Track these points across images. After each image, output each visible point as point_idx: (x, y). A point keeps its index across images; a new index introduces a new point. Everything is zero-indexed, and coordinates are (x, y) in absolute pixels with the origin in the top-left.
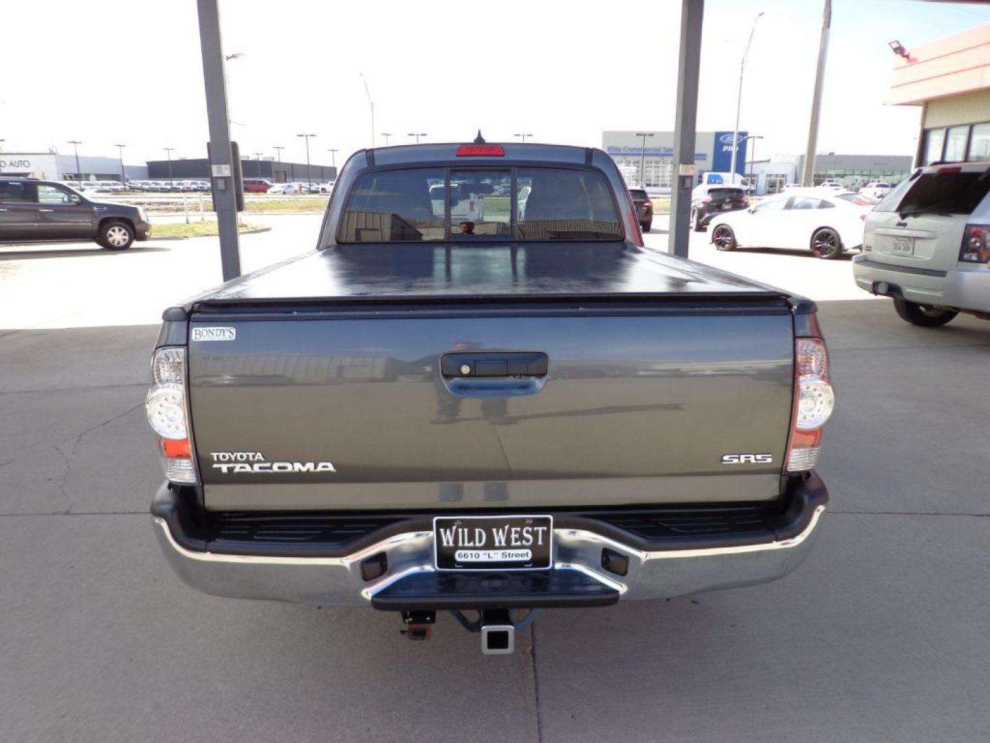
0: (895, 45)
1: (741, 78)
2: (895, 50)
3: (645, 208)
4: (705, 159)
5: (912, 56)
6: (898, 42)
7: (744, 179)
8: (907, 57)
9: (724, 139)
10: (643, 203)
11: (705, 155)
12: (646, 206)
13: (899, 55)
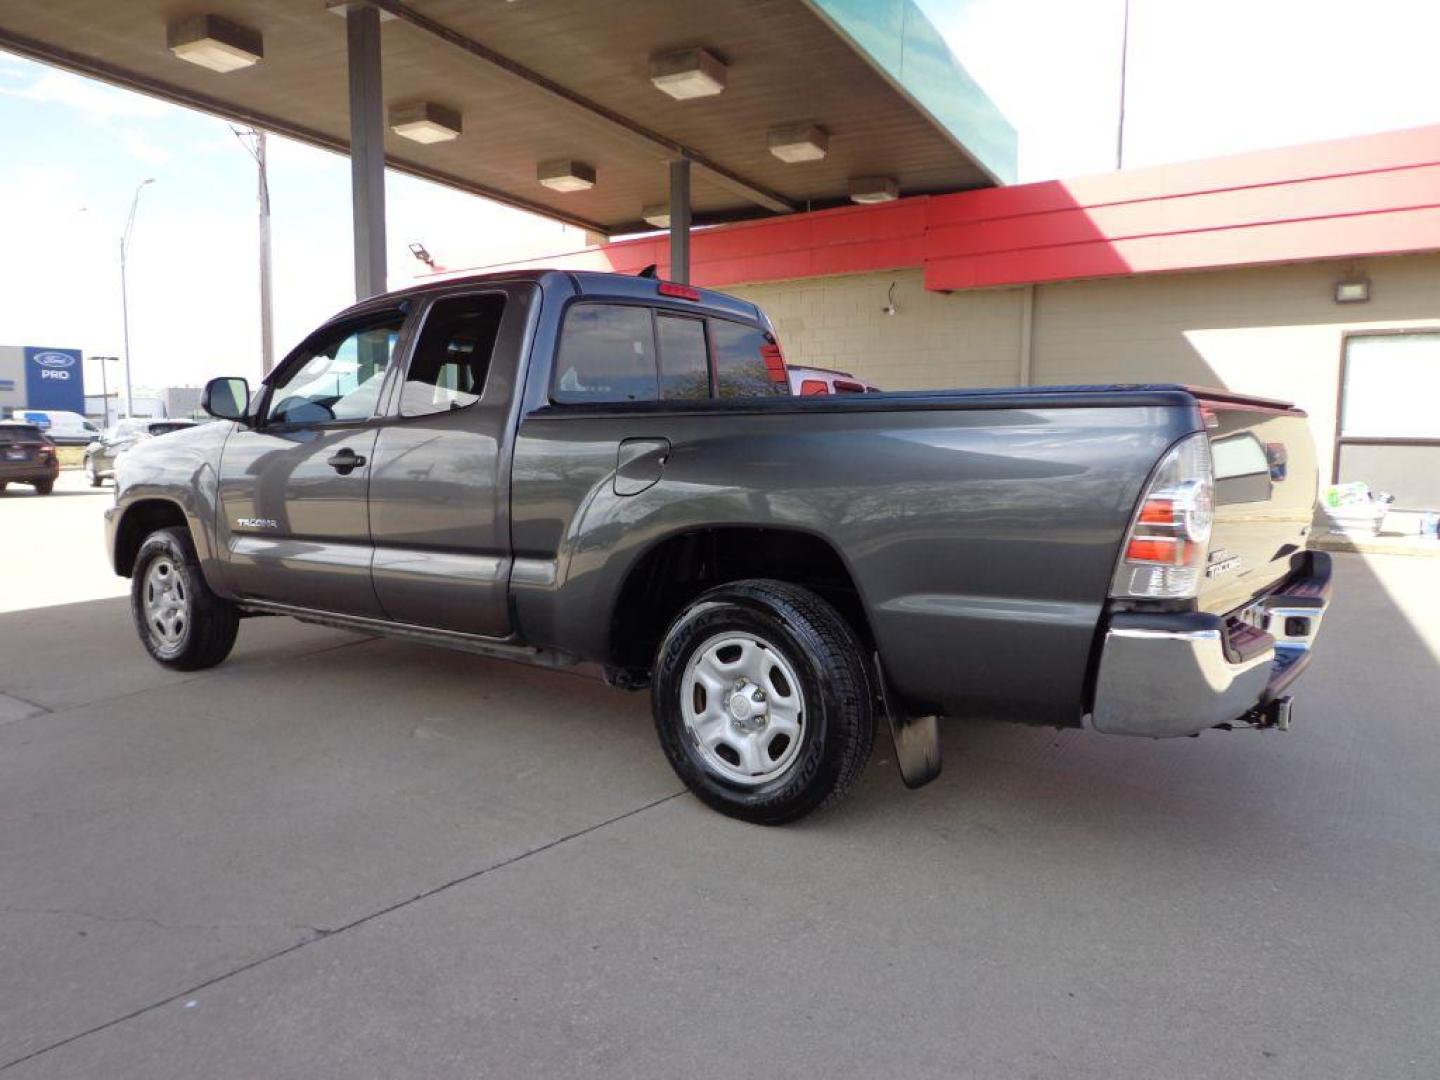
0: (417, 249)
1: (123, 268)
2: (417, 254)
3: (43, 455)
4: (11, 389)
5: (437, 263)
6: (421, 246)
7: (86, 420)
8: (431, 264)
9: (42, 359)
10: (39, 447)
11: (11, 383)
12: (46, 452)
13: (422, 262)
